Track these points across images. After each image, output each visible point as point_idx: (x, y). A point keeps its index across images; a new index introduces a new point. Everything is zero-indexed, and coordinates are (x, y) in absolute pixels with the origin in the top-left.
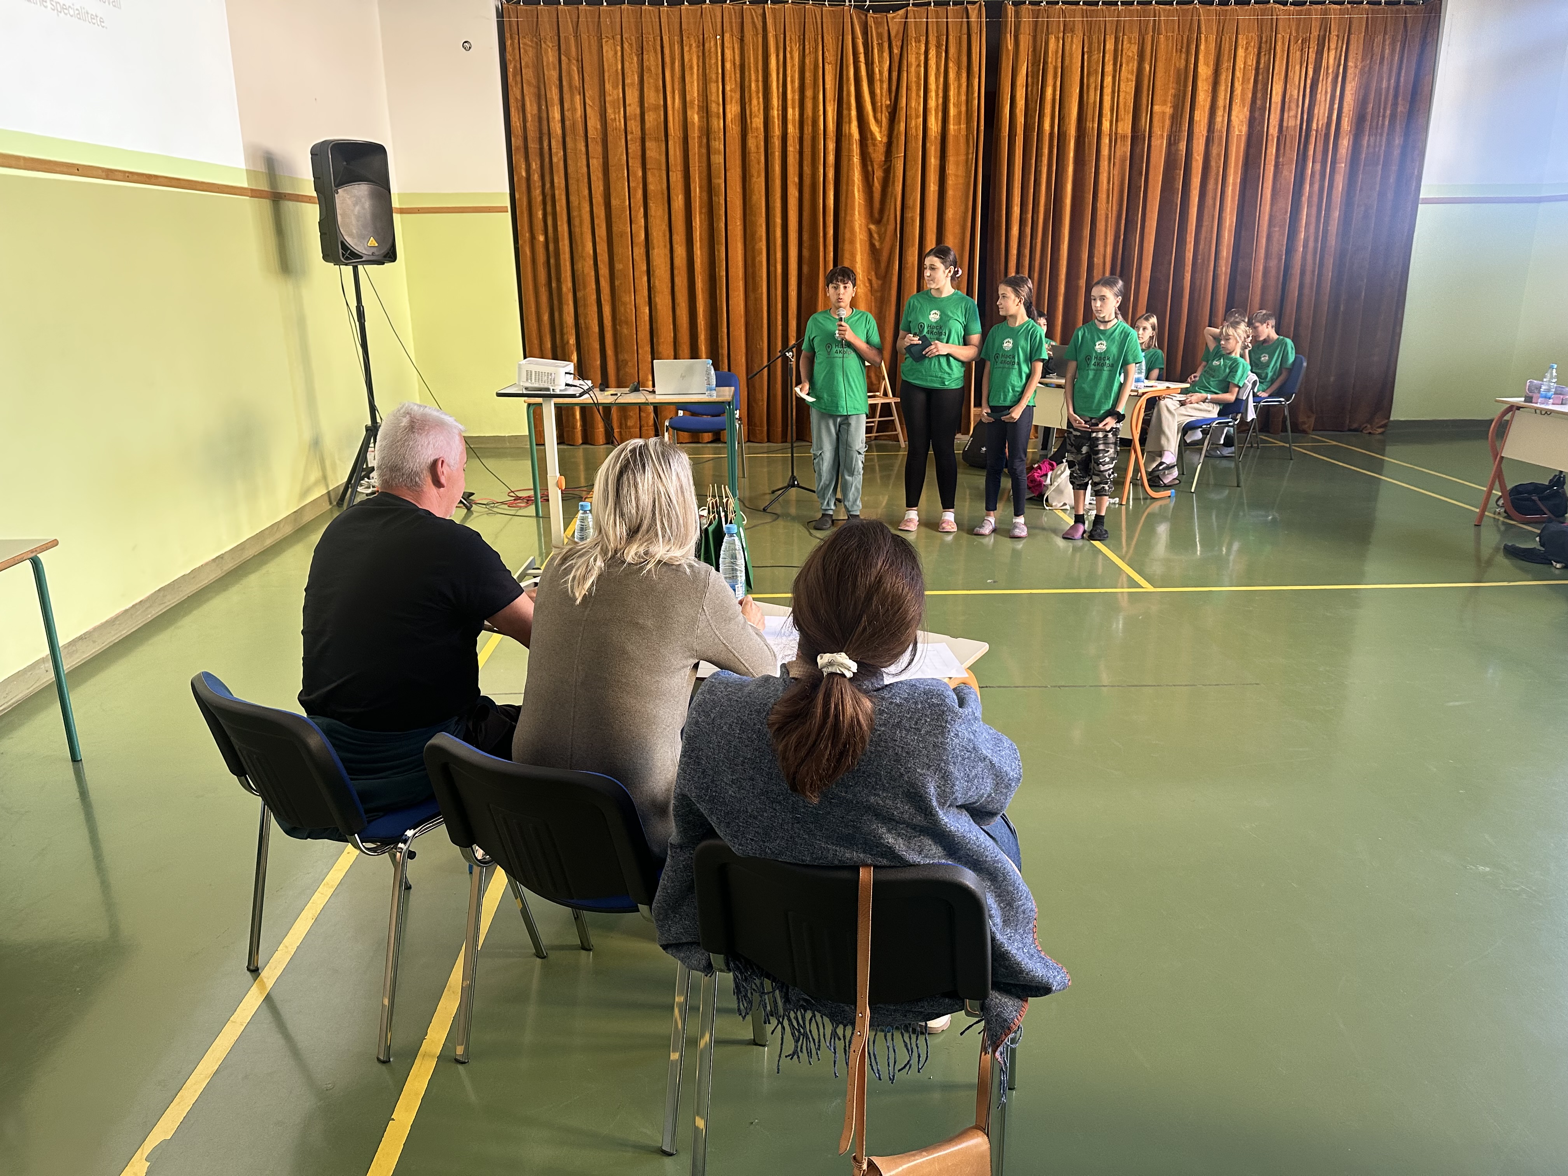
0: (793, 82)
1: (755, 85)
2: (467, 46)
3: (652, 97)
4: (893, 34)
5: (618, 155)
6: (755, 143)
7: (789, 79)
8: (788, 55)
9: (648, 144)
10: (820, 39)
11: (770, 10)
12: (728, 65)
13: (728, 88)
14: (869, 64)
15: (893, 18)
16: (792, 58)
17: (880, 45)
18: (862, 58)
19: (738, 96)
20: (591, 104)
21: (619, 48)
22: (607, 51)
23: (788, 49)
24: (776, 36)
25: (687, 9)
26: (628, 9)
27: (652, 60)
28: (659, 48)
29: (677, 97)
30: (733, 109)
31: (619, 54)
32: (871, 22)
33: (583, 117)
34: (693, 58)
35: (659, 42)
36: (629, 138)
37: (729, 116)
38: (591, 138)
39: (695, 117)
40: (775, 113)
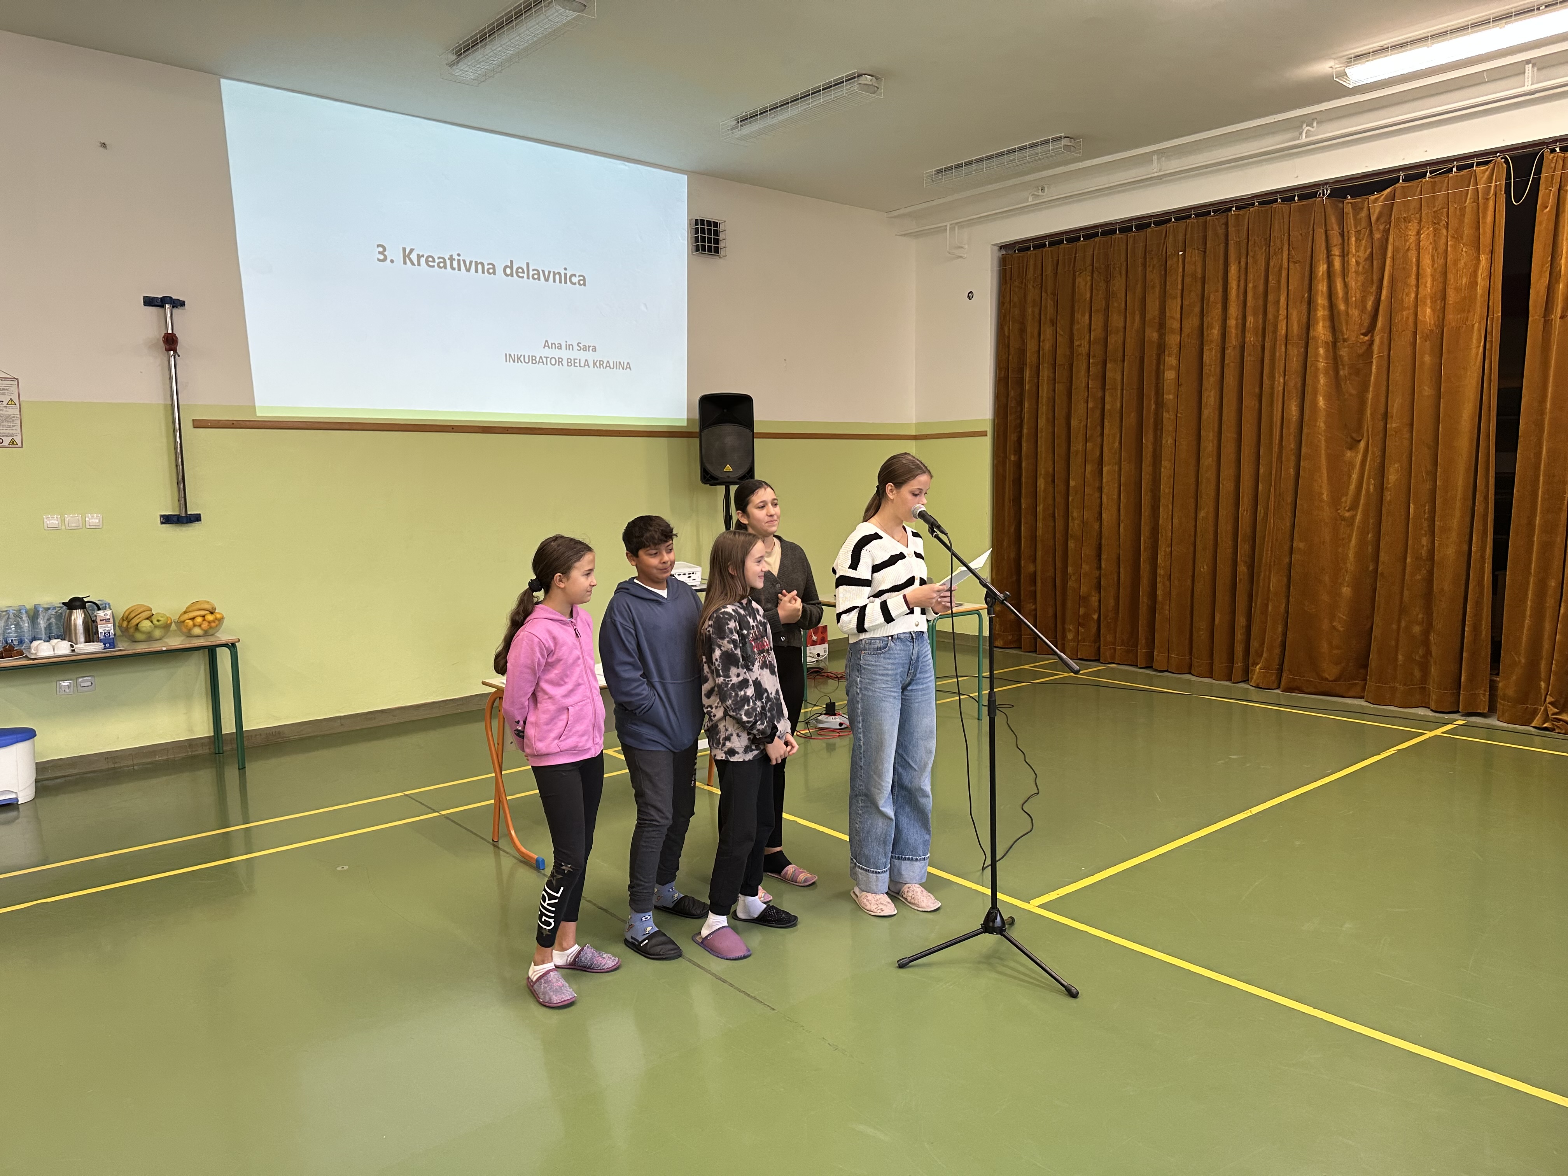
0: (1255, 287)
1: (1215, 297)
2: (970, 296)
3: (1116, 321)
4: (1373, 219)
5: (1080, 379)
6: (1210, 356)
7: (1250, 285)
8: (1250, 260)
9: (1108, 365)
10: (1286, 238)
11: (1233, 218)
12: (1188, 280)
13: (1186, 303)
14: (1344, 255)
15: (1376, 199)
16: (1255, 262)
17: (1358, 232)
18: (1336, 251)
19: (1197, 309)
20: (1062, 333)
21: (1089, 278)
22: (1079, 283)
23: (1251, 254)
24: (1238, 243)
25: (1153, 231)
26: (1100, 241)
27: (1118, 284)
28: (1124, 272)
29: (1137, 318)
30: (1192, 322)
31: (1089, 284)
32: (1348, 209)
33: (1054, 346)
34: (1154, 277)
35: (1124, 268)
36: (1091, 361)
37: (1186, 330)
38: (1059, 365)
39: (1153, 335)
40: (1232, 322)
